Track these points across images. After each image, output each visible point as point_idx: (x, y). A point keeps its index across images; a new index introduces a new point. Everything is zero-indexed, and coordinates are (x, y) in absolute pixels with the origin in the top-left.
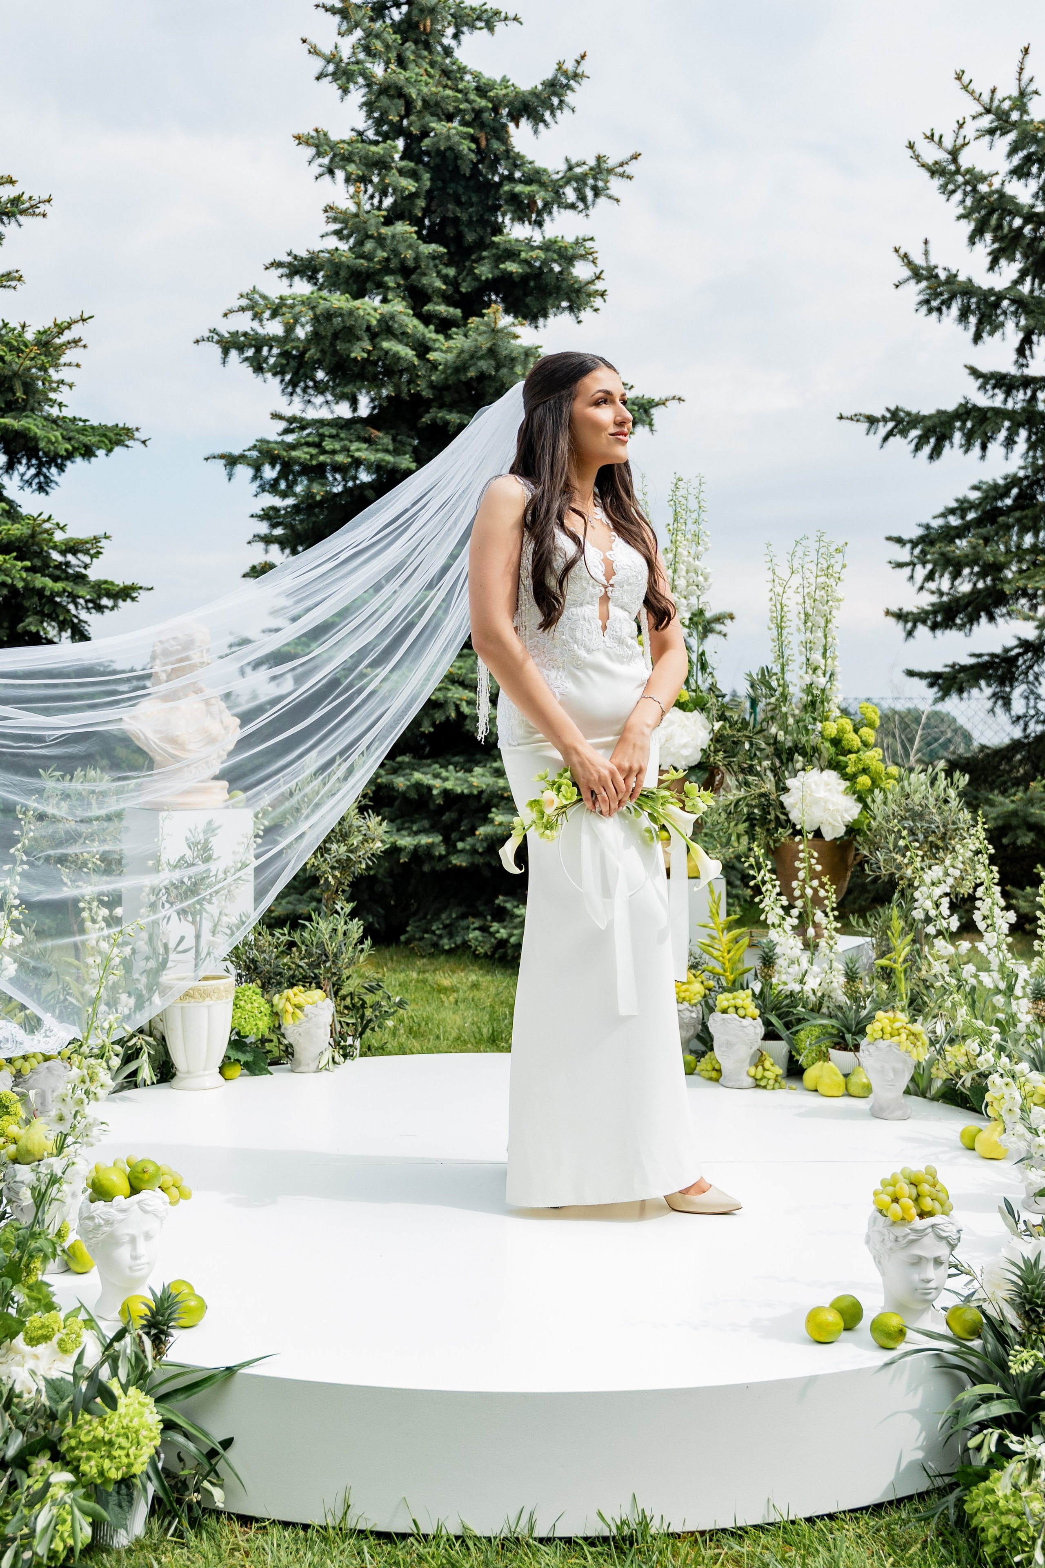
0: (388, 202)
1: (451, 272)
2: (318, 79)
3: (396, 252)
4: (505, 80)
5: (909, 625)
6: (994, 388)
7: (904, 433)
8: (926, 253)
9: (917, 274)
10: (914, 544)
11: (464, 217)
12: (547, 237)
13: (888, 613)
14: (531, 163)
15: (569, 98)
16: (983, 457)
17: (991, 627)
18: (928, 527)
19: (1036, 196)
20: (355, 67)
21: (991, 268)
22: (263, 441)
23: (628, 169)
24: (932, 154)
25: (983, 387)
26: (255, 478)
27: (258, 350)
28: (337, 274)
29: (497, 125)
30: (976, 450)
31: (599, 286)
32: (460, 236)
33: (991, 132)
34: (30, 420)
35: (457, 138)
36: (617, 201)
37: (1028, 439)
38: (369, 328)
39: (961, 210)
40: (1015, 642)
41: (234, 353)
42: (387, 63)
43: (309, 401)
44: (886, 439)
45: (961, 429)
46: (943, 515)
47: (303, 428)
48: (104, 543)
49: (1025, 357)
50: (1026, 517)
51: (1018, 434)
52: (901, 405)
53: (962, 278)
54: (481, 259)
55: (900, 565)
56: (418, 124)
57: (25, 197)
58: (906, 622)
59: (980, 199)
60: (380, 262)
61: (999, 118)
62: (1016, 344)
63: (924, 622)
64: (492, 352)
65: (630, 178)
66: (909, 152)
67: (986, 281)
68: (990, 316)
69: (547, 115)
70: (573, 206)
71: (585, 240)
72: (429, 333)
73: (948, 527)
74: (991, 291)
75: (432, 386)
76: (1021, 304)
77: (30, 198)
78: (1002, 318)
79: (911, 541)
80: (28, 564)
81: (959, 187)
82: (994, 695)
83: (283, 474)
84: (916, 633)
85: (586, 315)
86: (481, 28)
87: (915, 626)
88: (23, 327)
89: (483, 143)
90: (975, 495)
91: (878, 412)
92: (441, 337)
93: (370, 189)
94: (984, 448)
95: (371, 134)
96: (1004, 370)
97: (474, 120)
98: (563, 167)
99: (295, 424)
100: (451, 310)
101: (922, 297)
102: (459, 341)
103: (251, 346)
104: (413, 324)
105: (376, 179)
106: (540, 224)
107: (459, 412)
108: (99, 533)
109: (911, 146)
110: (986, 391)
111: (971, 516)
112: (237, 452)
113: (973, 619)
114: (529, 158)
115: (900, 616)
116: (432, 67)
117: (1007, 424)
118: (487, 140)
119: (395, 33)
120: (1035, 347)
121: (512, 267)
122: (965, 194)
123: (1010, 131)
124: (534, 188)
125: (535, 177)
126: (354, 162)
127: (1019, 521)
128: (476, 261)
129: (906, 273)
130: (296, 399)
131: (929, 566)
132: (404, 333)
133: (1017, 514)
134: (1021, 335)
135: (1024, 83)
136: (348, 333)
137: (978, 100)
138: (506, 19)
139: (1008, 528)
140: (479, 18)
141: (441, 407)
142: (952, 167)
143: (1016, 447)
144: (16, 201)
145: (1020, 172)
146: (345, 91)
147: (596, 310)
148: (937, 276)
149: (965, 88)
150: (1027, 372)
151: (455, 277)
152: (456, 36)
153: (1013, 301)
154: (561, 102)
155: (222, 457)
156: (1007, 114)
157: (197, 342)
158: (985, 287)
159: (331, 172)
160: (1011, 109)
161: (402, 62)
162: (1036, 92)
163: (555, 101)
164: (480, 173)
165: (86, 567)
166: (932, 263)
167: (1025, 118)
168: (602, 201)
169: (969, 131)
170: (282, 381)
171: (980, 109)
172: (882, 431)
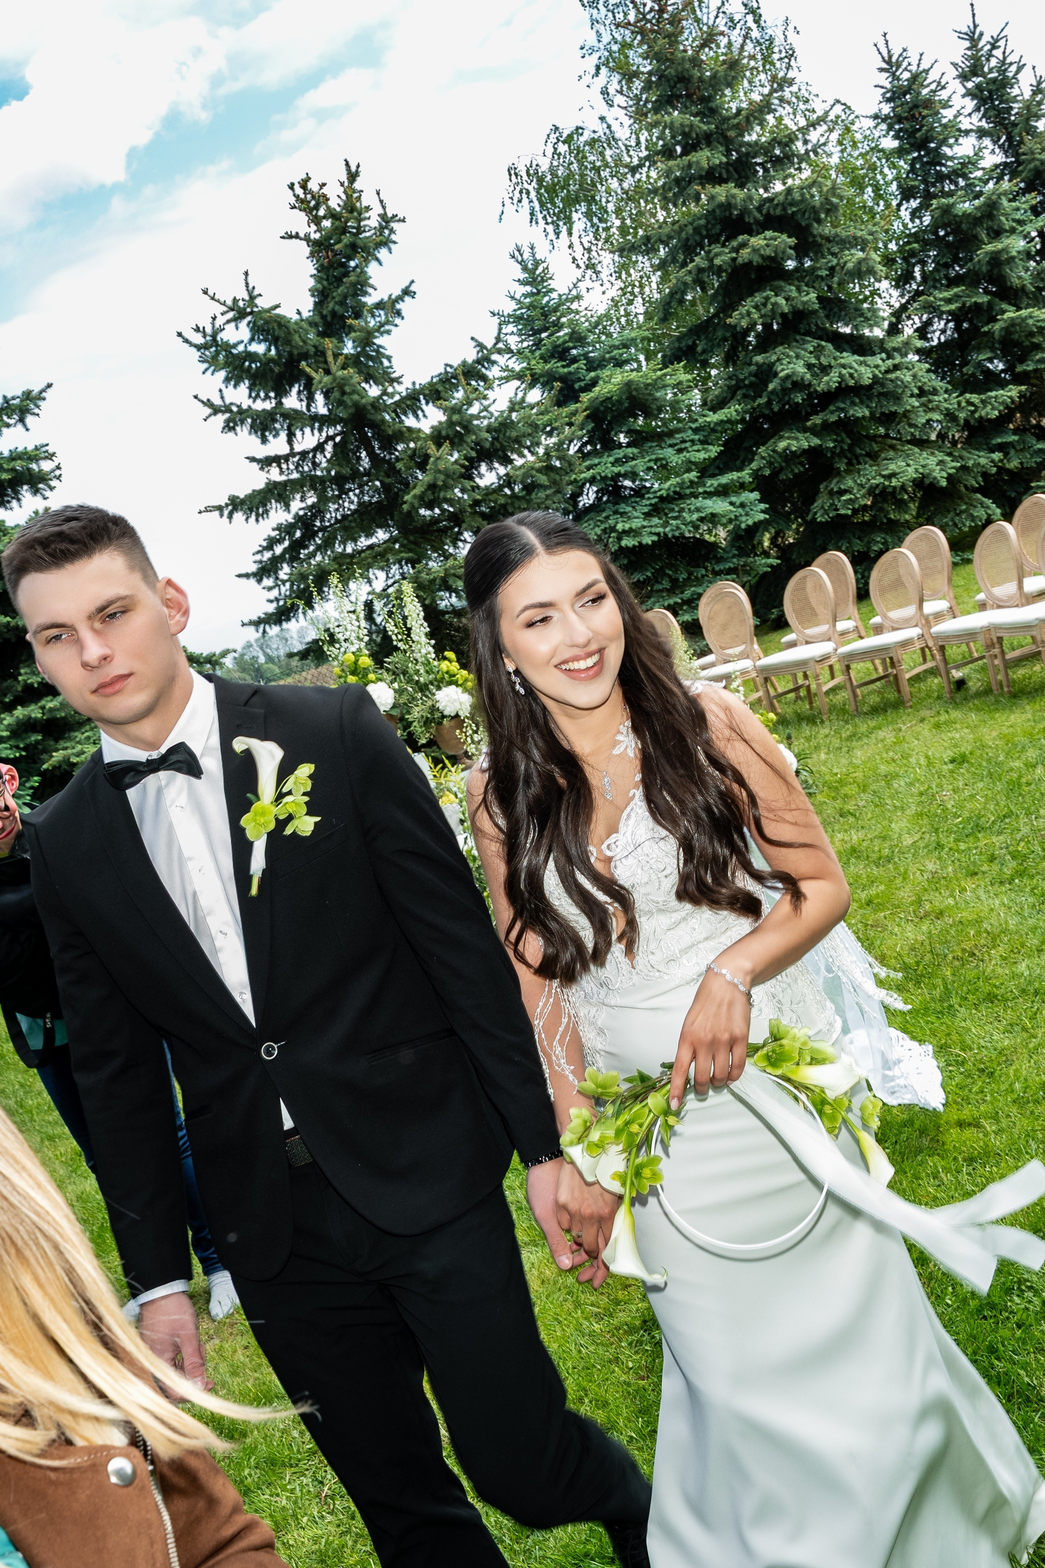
5: (262, 628)
6: (270, 467)
7: (238, 511)
8: (222, 398)
9: (216, 410)
10: (254, 575)
13: (245, 624)
18: (261, 562)
23: (44, 394)
24: (196, 338)
25: (262, 469)
30: (284, 506)
31: (58, 472)
33: (235, 320)
44: (229, 517)
45: (271, 497)
46: (262, 552)
49: (292, 443)
52: (232, 494)
53: (242, 407)
55: (271, 588)
59: (232, 358)
61: (239, 312)
63: (271, 622)
65: (46, 400)
66: (181, 339)
67: (254, 406)
71: (43, 446)
73: (270, 559)
74: (264, 412)
79: (251, 574)
84: (268, 631)
87: (266, 627)
90: (275, 534)
91: (223, 502)
101: (222, 424)
109: (182, 336)
110: (268, 470)
111: (280, 547)
117: (297, 487)
123: (246, 317)
129: (209, 411)
134: (288, 432)
135: (250, 291)
137: (224, 304)
142: (213, 344)
145: (255, 339)
148: (231, 411)
149: (212, 298)
156: (245, 309)
158: (257, 410)
160: (246, 306)
162: (259, 296)
166: (228, 402)
167: (255, 309)
171: (225, 309)
172: (226, 512)
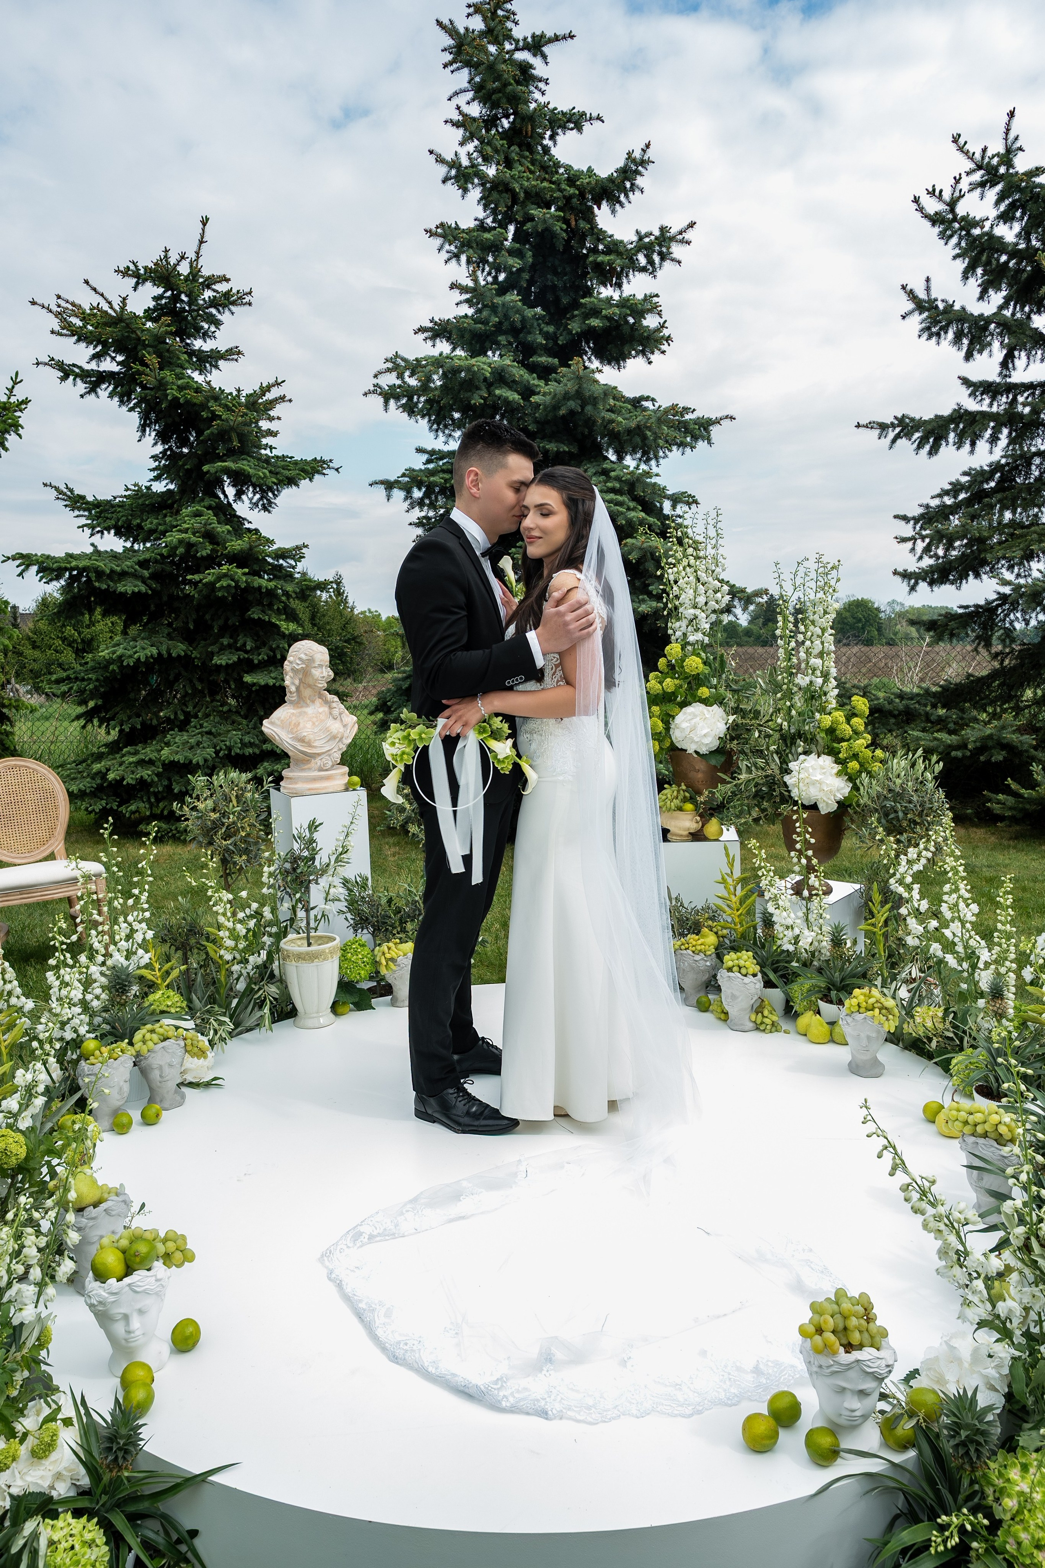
0: (502, 277)
1: (551, 329)
2: (444, 182)
3: (506, 316)
4: (590, 169)
5: (913, 581)
6: (982, 394)
7: (909, 436)
8: (928, 289)
9: (920, 306)
10: (916, 520)
11: (560, 284)
12: (624, 295)
13: (895, 573)
14: (611, 236)
15: (639, 181)
16: (972, 452)
17: (977, 582)
18: (927, 506)
19: (1019, 236)
20: (470, 171)
21: (981, 298)
22: (411, 470)
23: (687, 236)
24: (933, 206)
25: (972, 394)
26: (406, 499)
27: (410, 398)
28: (462, 337)
29: (584, 207)
30: (967, 447)
31: (666, 332)
32: (557, 300)
33: (982, 185)
34: (245, 462)
35: (551, 221)
36: (679, 262)
37: (1010, 433)
38: (485, 379)
39: (957, 251)
40: (995, 596)
41: (392, 402)
42: (498, 164)
43: (450, 435)
44: (894, 441)
45: (954, 430)
46: (940, 496)
47: (441, 459)
48: (304, 550)
49: (1007, 369)
50: (1006, 498)
51: (1001, 432)
52: (906, 412)
53: (957, 307)
54: (574, 316)
55: (904, 540)
56: (521, 213)
57: (234, 291)
58: (910, 579)
59: (973, 242)
60: (494, 326)
61: (988, 173)
62: (1001, 359)
63: (924, 580)
64: (579, 394)
65: (688, 243)
66: (915, 206)
67: (977, 308)
68: (980, 338)
69: (622, 198)
70: (643, 269)
71: (651, 297)
72: (534, 381)
73: (944, 506)
74: (981, 316)
75: (536, 421)
76: (1006, 327)
77: (238, 292)
78: (989, 339)
79: (914, 518)
80: (247, 570)
81: (956, 232)
82: (977, 637)
83: (427, 495)
84: (918, 588)
85: (656, 357)
86: (572, 129)
87: (916, 583)
88: (239, 391)
89: (573, 223)
90: (965, 479)
91: (888, 420)
92: (542, 383)
93: (487, 269)
94: (973, 444)
95: (489, 221)
96: (990, 379)
97: (565, 205)
98: (635, 238)
99: (434, 455)
100: (550, 360)
101: (924, 325)
102: (552, 387)
103: (404, 396)
104: (519, 373)
105: (490, 259)
106: (619, 285)
107: (557, 441)
108: (300, 543)
109: (916, 200)
110: (976, 396)
111: (962, 496)
112: (392, 478)
113: (963, 576)
114: (610, 233)
115: (905, 575)
116: (533, 164)
117: (992, 424)
118: (576, 221)
119: (502, 139)
120: (1016, 361)
121: (595, 322)
122: (961, 238)
123: (998, 183)
124: (612, 257)
125: (615, 247)
126: (472, 247)
127: (1000, 501)
128: (569, 319)
129: (911, 306)
130: (440, 434)
131: (927, 540)
132: (514, 381)
133: (999, 496)
134: (1005, 352)
135: (1009, 141)
136: (470, 384)
137: (971, 158)
138: (591, 119)
139: (992, 507)
140: (569, 121)
141: (542, 439)
142: (950, 216)
143: (999, 442)
144: (227, 294)
145: (1006, 217)
146: (465, 190)
147: (663, 352)
148: (937, 306)
149: (961, 149)
150: (1008, 380)
151: (555, 333)
152: (552, 138)
153: (998, 325)
154: (632, 185)
155: (382, 482)
156: (996, 169)
157: (365, 394)
158: (976, 314)
159: (457, 256)
160: (999, 165)
161: (509, 163)
162: (1021, 149)
163: (628, 185)
164: (572, 247)
165: (294, 567)
166: (933, 297)
167: (1011, 171)
168: (667, 264)
169: (964, 185)
170: (430, 421)
171: (973, 166)
172: (891, 435)
